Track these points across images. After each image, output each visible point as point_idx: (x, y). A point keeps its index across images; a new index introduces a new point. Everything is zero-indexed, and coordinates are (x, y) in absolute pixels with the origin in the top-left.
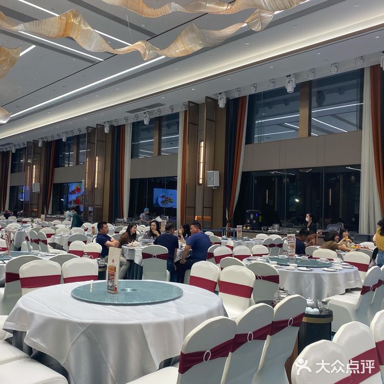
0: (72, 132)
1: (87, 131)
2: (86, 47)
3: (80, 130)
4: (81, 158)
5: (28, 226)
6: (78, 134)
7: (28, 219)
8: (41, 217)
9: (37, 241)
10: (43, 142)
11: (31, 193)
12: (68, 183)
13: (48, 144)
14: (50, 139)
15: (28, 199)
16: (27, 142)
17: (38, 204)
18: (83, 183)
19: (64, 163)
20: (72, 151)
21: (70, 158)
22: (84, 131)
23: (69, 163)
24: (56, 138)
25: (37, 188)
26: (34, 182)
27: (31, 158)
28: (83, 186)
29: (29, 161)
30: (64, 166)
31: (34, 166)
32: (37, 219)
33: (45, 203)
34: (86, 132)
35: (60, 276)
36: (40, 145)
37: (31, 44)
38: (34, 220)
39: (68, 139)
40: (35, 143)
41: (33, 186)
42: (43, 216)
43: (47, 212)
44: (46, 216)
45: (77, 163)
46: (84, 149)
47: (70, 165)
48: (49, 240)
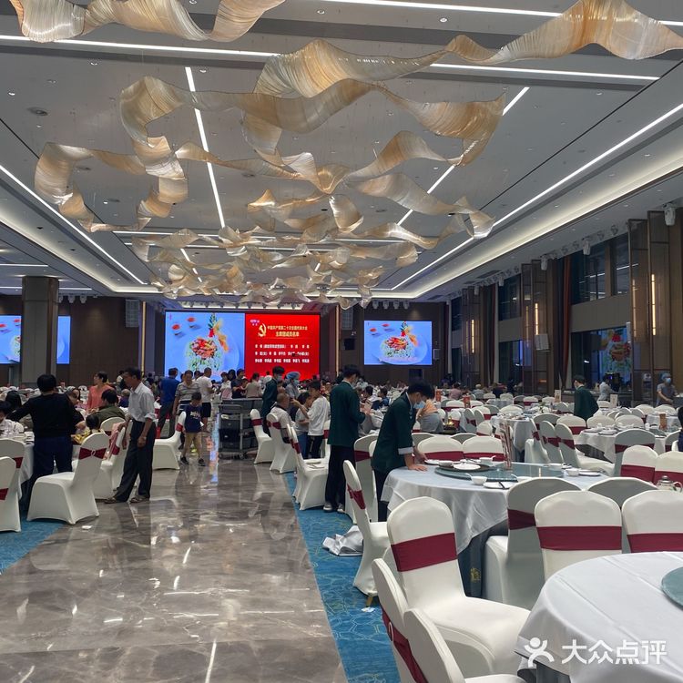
0: (601, 234)
1: (630, 228)
2: (627, 55)
3: (615, 230)
4: (621, 282)
5: (536, 412)
6: (613, 236)
7: (533, 398)
8: (556, 394)
9: (555, 441)
10: (549, 261)
11: (535, 352)
12: (597, 331)
13: (557, 264)
14: (561, 255)
15: (529, 363)
16: (523, 265)
17: (547, 372)
18: (628, 328)
19: (588, 295)
20: (602, 271)
21: (599, 284)
22: (624, 230)
23: (597, 295)
24: (572, 251)
25: (543, 344)
26: (537, 334)
27: (529, 293)
28: (628, 333)
29: (527, 298)
30: (588, 300)
31: (536, 305)
32: (548, 398)
33: (560, 370)
34: (627, 230)
35: (619, 529)
36: (543, 267)
37: (520, 87)
38: (544, 400)
39: (593, 249)
40: (535, 264)
41: (537, 339)
42: (558, 392)
43: (564, 384)
44: (562, 392)
45: (614, 292)
46: (626, 264)
47: (600, 297)
48: (577, 440)
